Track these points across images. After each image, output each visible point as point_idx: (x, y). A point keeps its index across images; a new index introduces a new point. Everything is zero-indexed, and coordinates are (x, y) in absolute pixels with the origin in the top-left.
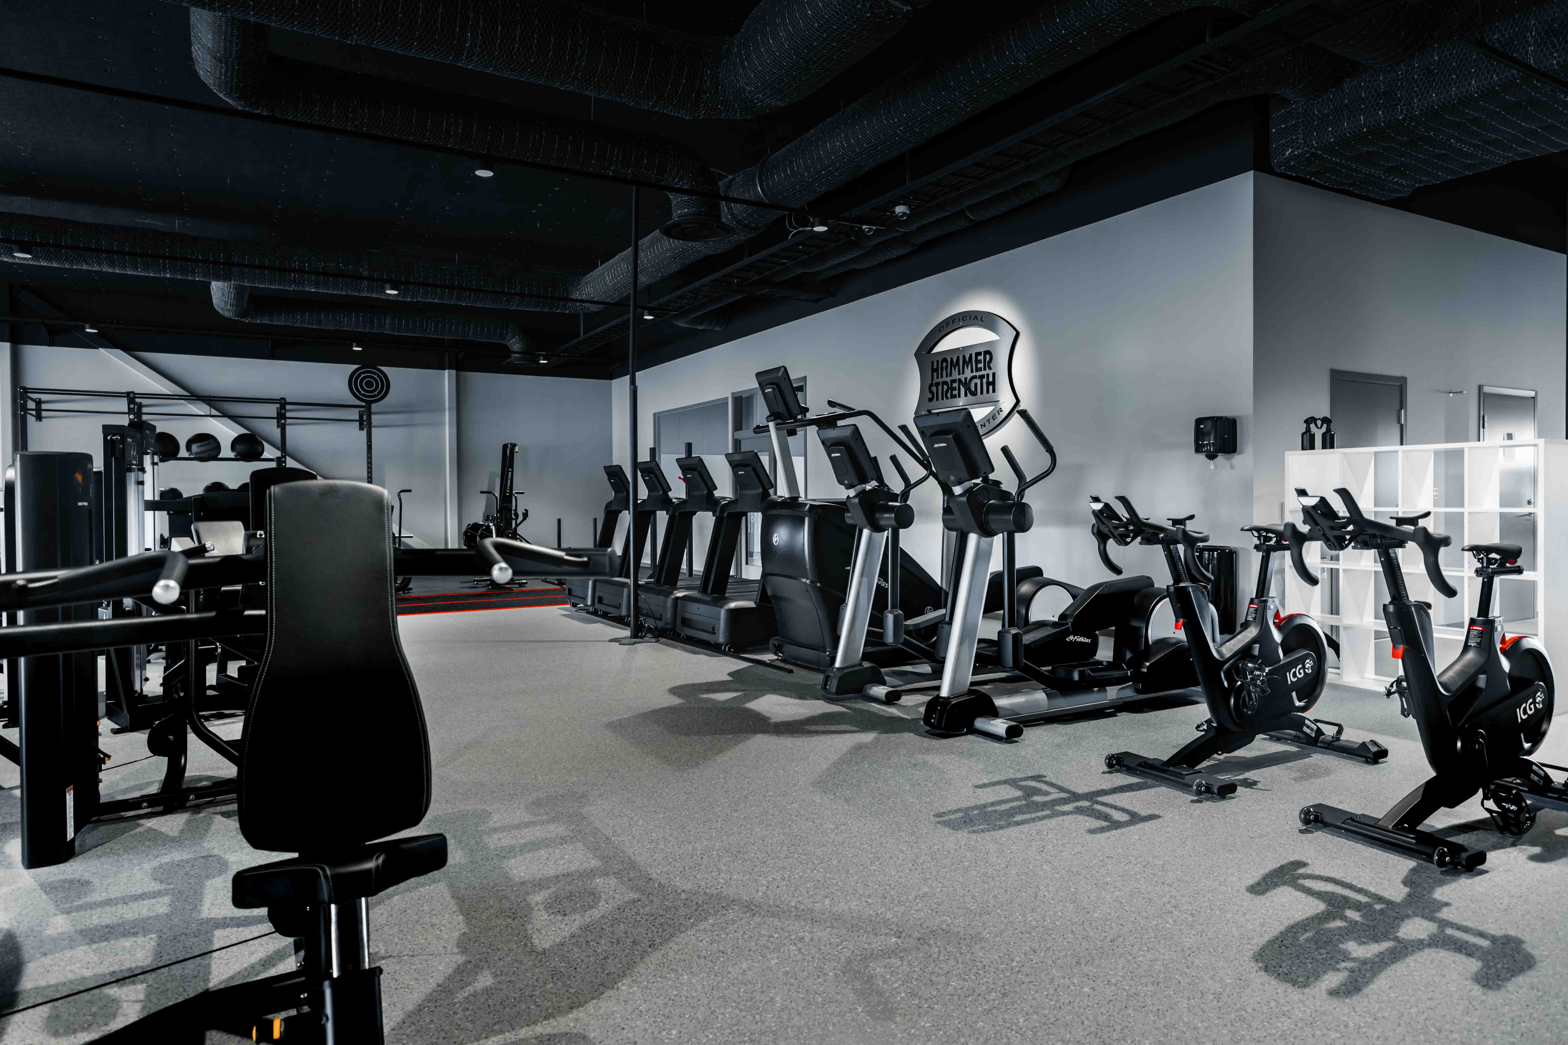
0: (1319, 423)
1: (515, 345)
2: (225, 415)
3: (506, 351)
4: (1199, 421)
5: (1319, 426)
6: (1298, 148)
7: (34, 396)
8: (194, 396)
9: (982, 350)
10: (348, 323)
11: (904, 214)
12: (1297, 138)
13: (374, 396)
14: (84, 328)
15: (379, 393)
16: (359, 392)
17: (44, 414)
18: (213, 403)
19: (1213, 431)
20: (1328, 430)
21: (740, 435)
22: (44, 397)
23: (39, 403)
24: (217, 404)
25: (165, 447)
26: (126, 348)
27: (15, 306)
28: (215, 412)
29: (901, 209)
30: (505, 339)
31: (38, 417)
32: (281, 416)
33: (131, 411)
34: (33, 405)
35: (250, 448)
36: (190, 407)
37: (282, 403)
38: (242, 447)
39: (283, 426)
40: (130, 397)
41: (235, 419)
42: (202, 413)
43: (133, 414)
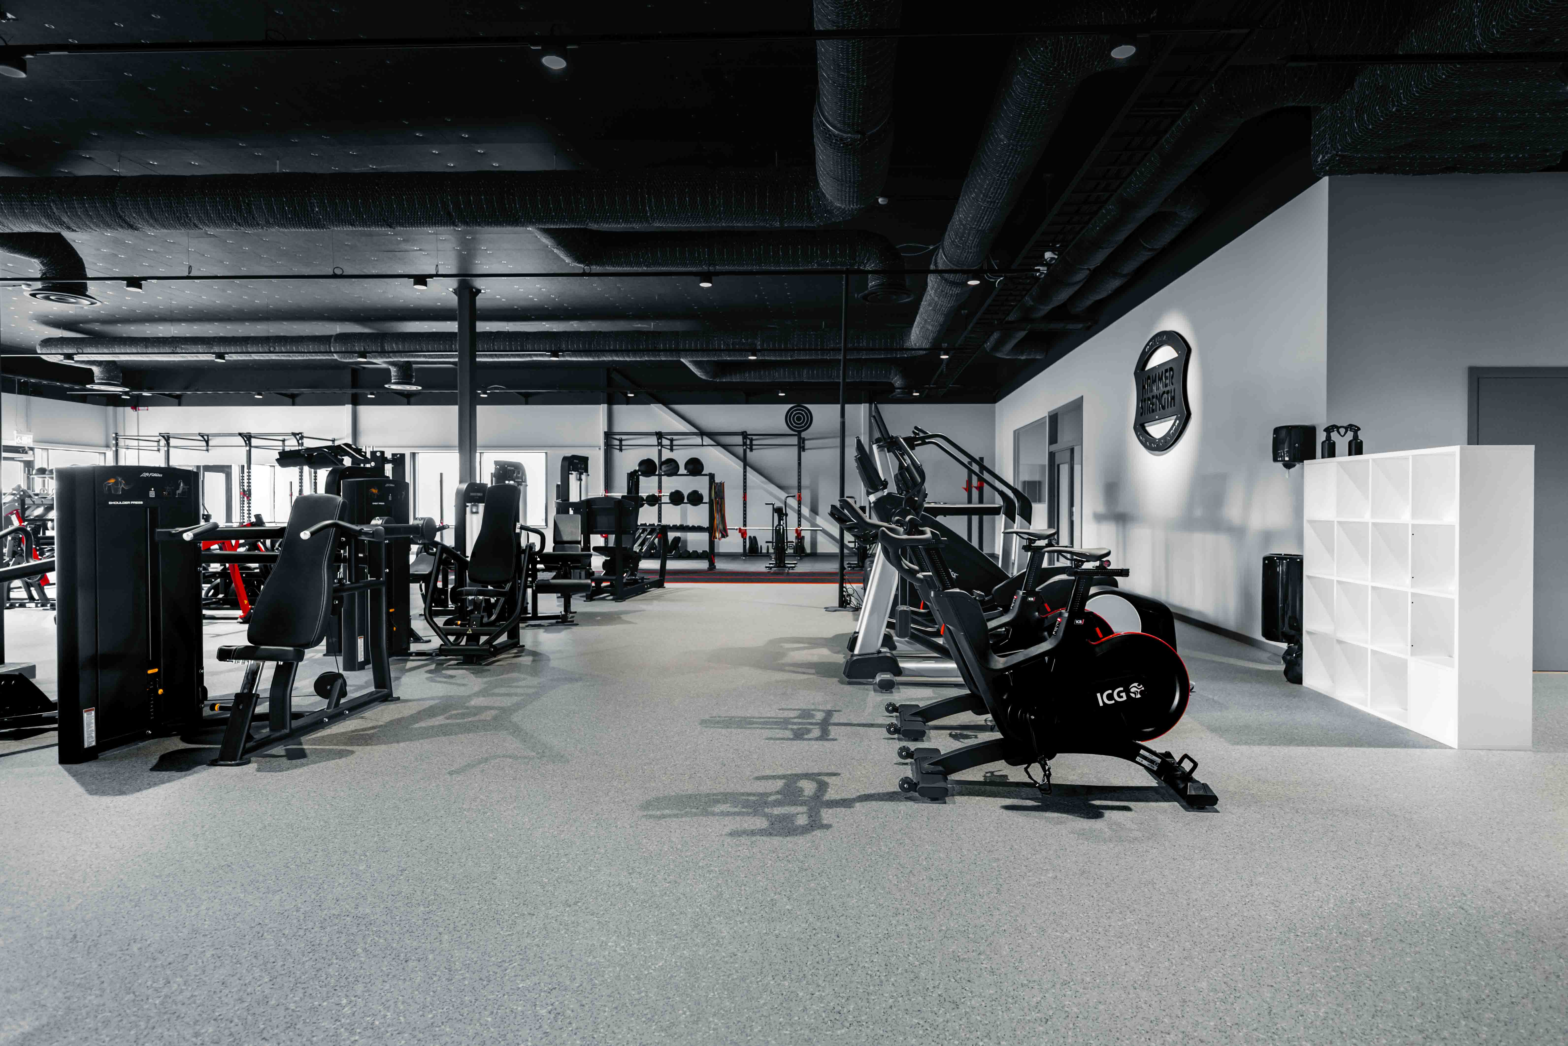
0: (1342, 431)
1: (898, 382)
2: (719, 444)
3: (891, 387)
4: (1277, 431)
5: (1342, 434)
6: (1327, 153)
7: (618, 437)
8: (702, 433)
9: (1168, 367)
10: (779, 376)
11: (1052, 259)
12: (1326, 143)
13: (802, 427)
14: (627, 394)
15: (805, 425)
16: (792, 424)
17: (623, 447)
18: (712, 437)
19: (1288, 439)
20: (1356, 437)
21: (1054, 448)
22: (624, 437)
23: (621, 440)
24: (715, 437)
25: (648, 467)
26: (666, 403)
27: (610, 382)
28: (713, 443)
29: (1048, 255)
30: (889, 378)
31: (621, 450)
32: (745, 444)
33: (660, 444)
34: (617, 443)
35: (695, 467)
36: (698, 440)
37: (744, 435)
38: (690, 467)
39: (745, 451)
40: (660, 435)
41: (725, 447)
42: (704, 443)
43: (662, 446)
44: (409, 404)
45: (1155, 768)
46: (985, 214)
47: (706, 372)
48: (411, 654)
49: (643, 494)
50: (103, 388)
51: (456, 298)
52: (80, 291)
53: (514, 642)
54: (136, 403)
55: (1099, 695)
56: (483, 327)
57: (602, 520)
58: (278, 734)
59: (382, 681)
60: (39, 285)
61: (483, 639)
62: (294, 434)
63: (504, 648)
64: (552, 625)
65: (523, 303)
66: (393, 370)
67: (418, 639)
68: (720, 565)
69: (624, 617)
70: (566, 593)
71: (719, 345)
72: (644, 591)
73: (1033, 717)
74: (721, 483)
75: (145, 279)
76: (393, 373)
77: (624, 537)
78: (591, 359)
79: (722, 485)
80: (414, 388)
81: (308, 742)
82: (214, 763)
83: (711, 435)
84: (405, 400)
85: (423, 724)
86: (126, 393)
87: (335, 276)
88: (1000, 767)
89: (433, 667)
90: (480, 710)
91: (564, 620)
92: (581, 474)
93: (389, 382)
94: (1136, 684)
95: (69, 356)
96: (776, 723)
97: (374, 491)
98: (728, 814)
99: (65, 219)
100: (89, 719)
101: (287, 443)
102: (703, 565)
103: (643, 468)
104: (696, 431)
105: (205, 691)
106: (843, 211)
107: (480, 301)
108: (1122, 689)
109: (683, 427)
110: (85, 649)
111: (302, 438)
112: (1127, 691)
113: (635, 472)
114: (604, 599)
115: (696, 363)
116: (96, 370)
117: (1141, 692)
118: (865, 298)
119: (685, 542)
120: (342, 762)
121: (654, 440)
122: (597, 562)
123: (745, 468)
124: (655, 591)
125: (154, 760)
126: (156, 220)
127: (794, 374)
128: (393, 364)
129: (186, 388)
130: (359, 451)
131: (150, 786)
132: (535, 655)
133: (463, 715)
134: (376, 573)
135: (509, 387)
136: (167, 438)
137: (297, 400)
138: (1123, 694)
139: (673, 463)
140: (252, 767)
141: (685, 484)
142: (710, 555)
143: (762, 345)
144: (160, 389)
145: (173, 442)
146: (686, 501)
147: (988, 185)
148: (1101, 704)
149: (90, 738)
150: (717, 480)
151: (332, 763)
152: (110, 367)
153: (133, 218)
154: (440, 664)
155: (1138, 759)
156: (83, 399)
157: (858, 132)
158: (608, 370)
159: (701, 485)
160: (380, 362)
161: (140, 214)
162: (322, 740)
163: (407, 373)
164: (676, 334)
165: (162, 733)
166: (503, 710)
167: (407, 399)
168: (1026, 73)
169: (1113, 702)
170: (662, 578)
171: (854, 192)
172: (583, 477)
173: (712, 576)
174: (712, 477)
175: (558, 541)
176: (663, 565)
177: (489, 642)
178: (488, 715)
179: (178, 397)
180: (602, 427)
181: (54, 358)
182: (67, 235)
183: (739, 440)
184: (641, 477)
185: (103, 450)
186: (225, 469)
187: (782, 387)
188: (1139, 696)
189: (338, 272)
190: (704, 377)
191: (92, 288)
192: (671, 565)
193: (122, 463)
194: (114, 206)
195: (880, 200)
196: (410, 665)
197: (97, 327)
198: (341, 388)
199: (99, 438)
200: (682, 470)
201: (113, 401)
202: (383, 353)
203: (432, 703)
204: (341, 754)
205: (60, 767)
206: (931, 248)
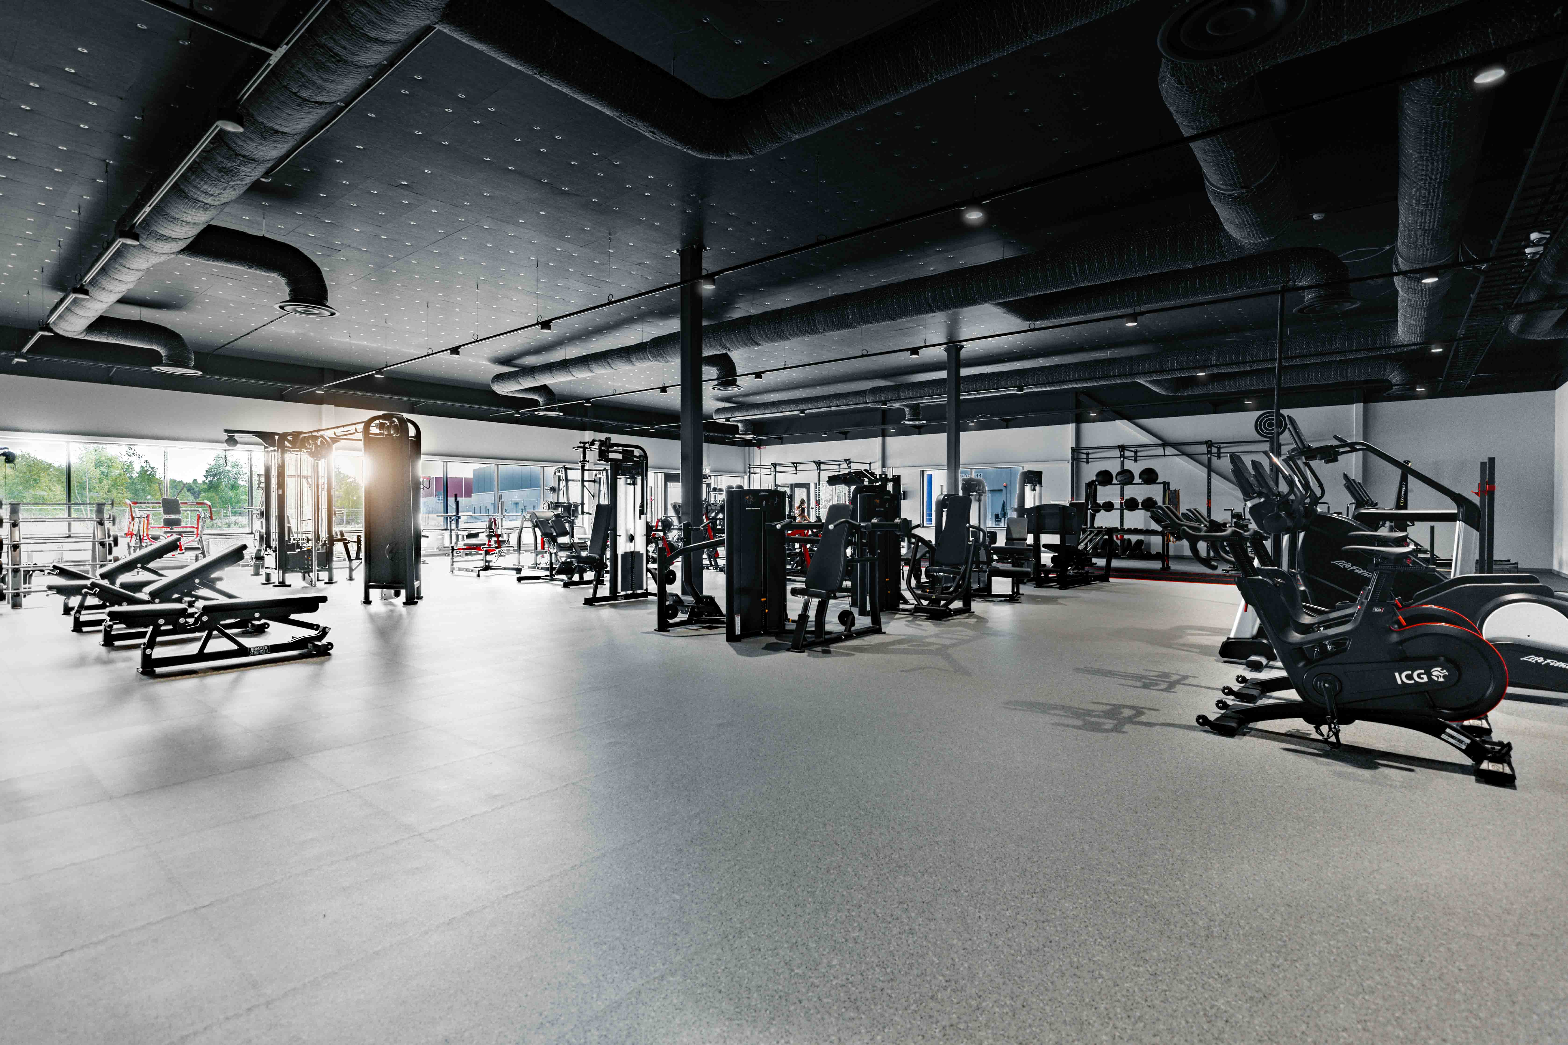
1: (1396, 378)
2: (1184, 454)
3: (1388, 385)
7: (1085, 451)
8: (1166, 444)
10: (1244, 384)
11: (1541, 239)
14: (1090, 414)
16: (1263, 431)
17: (1090, 460)
18: (1177, 447)
22: (1091, 452)
23: (1088, 454)
24: (1180, 447)
25: (1105, 478)
26: (1130, 418)
27: (1079, 404)
28: (1177, 452)
29: (1534, 236)
30: (1384, 375)
31: (1088, 462)
32: (1209, 452)
33: (1122, 456)
34: (1084, 456)
35: (1149, 476)
36: (1160, 451)
37: (1209, 444)
38: (1145, 476)
39: (1210, 460)
40: (1122, 448)
41: (1190, 456)
42: (1167, 453)
43: (1124, 458)
44: (920, 433)
45: (1464, 747)
46: (1426, 216)
47: (1166, 389)
48: (898, 610)
49: (1100, 501)
50: (743, 436)
51: (945, 354)
52: (733, 383)
53: (966, 610)
54: (760, 444)
55: (1397, 674)
56: (965, 372)
57: (1049, 522)
58: (818, 640)
59: (876, 621)
60: (716, 382)
61: (943, 603)
62: (846, 460)
63: (958, 612)
64: (1001, 601)
65: (996, 351)
66: (907, 410)
67: (906, 602)
68: (1174, 566)
69: (1060, 601)
70: (1018, 579)
71: (1173, 364)
72: (1088, 583)
73: (1327, 685)
74: (1175, 490)
75: (763, 372)
76: (907, 413)
77: (1067, 536)
78: (1054, 388)
79: (1176, 493)
80: (921, 422)
81: (833, 647)
82: (788, 650)
83: (1174, 445)
84: (917, 430)
85: (895, 647)
86: (754, 439)
87: (863, 356)
88: (1298, 724)
89: (911, 619)
90: (930, 644)
91: (1012, 598)
92: (1035, 486)
93: (904, 419)
94: (1439, 669)
95: (728, 419)
96: (1133, 677)
97: (877, 501)
98: (1059, 715)
99: (728, 345)
100: (738, 619)
101: (842, 467)
102: (1157, 565)
103: (1100, 479)
104: (1161, 442)
105: (786, 615)
106: (1254, 245)
107: (964, 353)
108: (1423, 671)
109: (1146, 439)
110: (736, 585)
111: (850, 463)
112: (1429, 675)
113: (1093, 482)
114: (1052, 587)
115: (1151, 382)
116: (740, 425)
117: (1444, 677)
118: (1301, 311)
119: (1149, 545)
120: (847, 658)
121: (1117, 453)
122: (1046, 558)
123: (1209, 475)
124: (1098, 584)
125: (764, 645)
126: (769, 338)
127: (1263, 381)
128: (907, 406)
129: (785, 432)
130: (872, 474)
131: (761, 655)
132: (982, 620)
133: (919, 646)
134: (873, 552)
135: (993, 415)
136: (775, 466)
137: (848, 435)
138: (1425, 676)
139: (1128, 474)
140: (805, 654)
141: (1138, 492)
142: (1164, 556)
143: (1218, 360)
144: (772, 433)
145: (778, 469)
146: (1140, 507)
147: (1416, 191)
148: (1399, 682)
149: (738, 631)
150: (1172, 488)
151: (843, 658)
152: (746, 423)
153: (758, 338)
154: (916, 618)
155: (1443, 736)
156: (733, 444)
157: (1242, 188)
158: (1076, 393)
159: (1155, 492)
160: (897, 405)
161: (761, 337)
162: (840, 648)
163: (916, 411)
164: (1131, 358)
165: (768, 634)
166: (944, 646)
167: (918, 430)
168: (1412, 101)
169: (1413, 682)
170: (1106, 574)
171: (1256, 230)
172: (1037, 488)
173: (1166, 575)
174: (1166, 485)
175: (1009, 538)
176: (1109, 563)
177: (946, 605)
178: (933, 648)
179: (781, 438)
180: (1071, 443)
181: (720, 419)
182: (729, 353)
183: (1203, 448)
184: (1098, 487)
185: (743, 475)
186: (806, 486)
187: (1248, 394)
188: (1441, 680)
189: (865, 353)
190: (1164, 393)
191: (740, 381)
192: (1115, 563)
193: (752, 488)
194: (750, 333)
195: (1315, 217)
196: (897, 616)
197: (741, 399)
198: (874, 425)
199: (740, 467)
200: (1137, 480)
201: (748, 443)
202: (899, 400)
203: (903, 637)
204: (848, 655)
205: (727, 643)
206: (1387, 248)
